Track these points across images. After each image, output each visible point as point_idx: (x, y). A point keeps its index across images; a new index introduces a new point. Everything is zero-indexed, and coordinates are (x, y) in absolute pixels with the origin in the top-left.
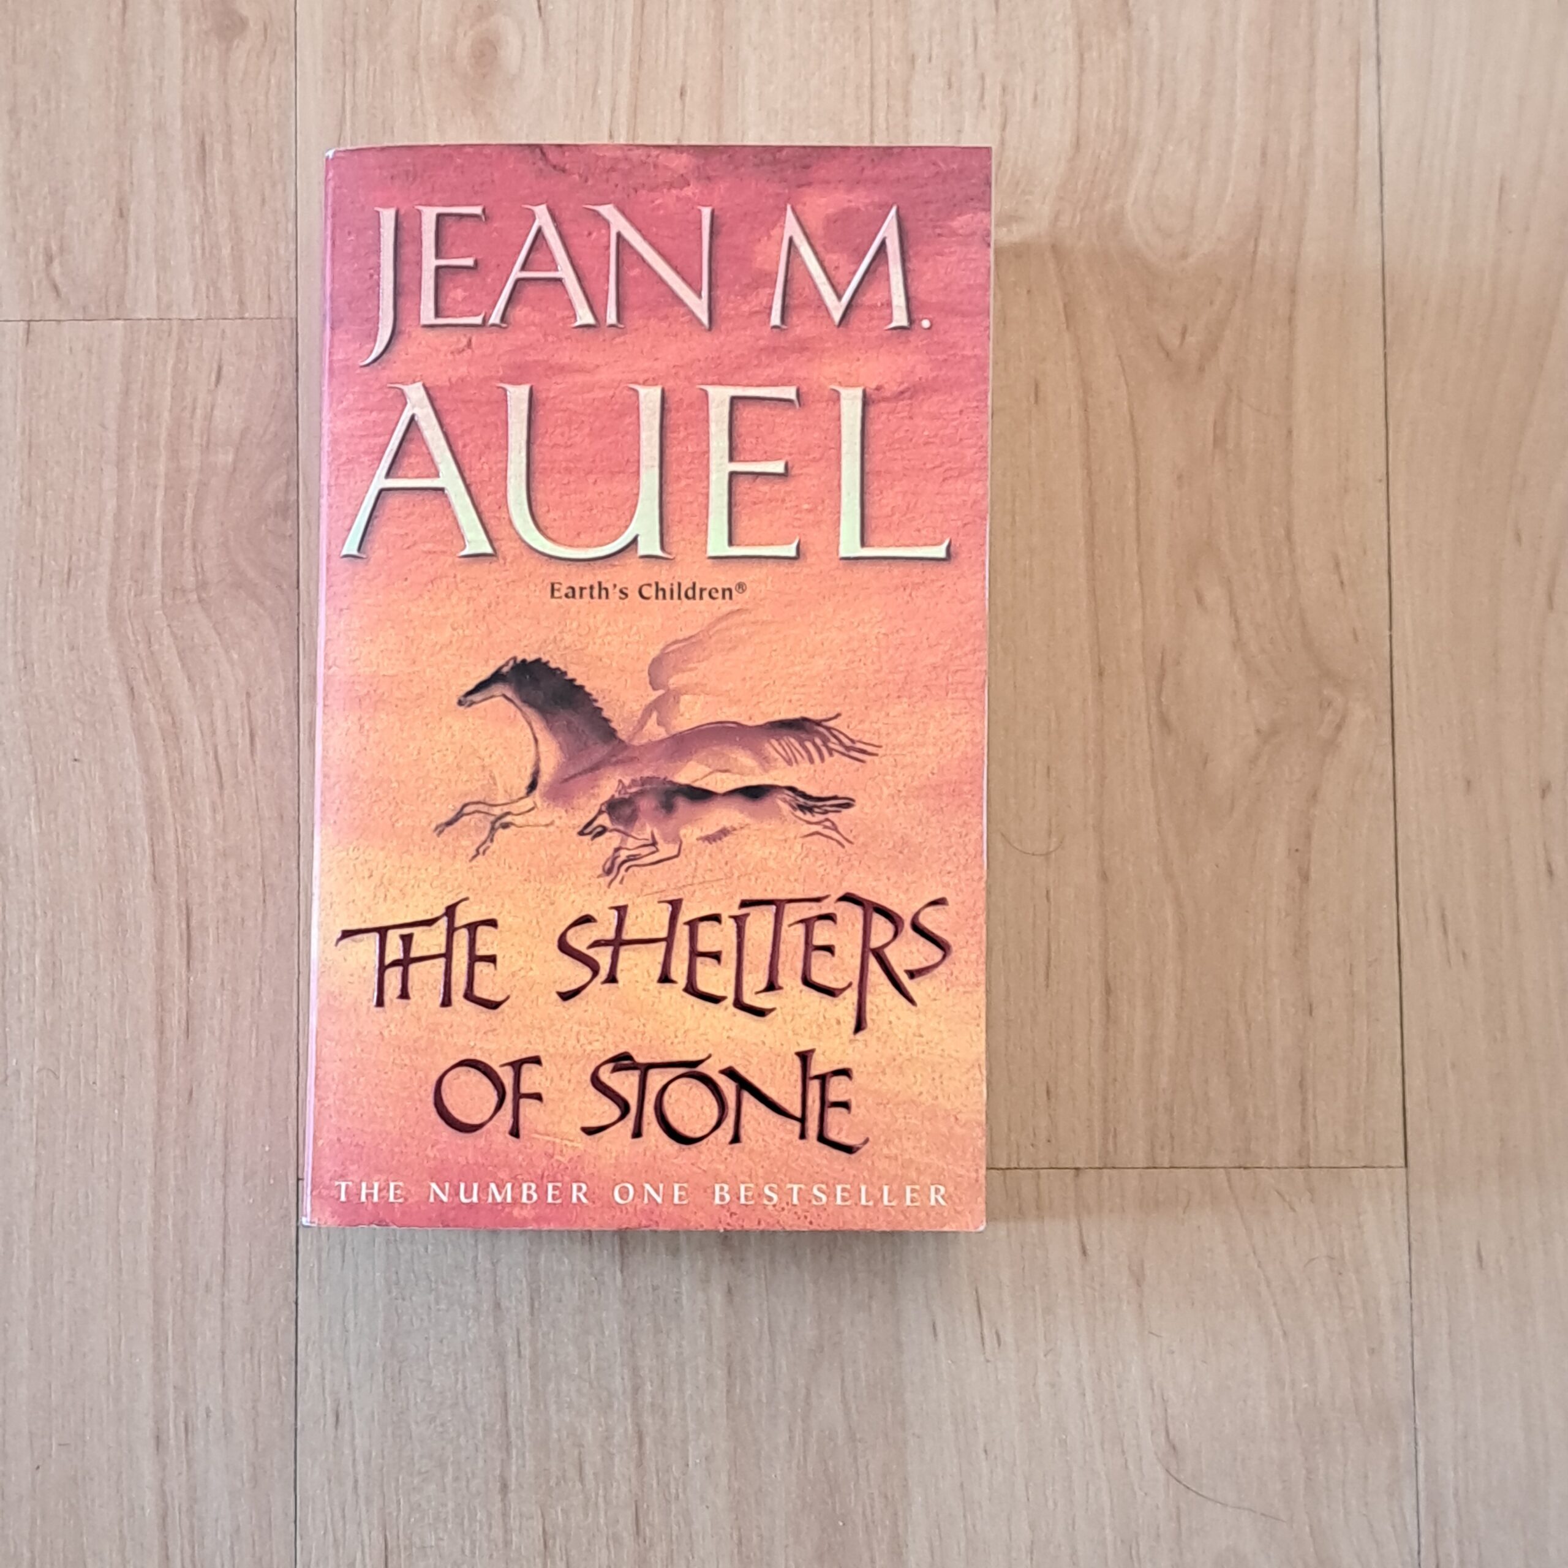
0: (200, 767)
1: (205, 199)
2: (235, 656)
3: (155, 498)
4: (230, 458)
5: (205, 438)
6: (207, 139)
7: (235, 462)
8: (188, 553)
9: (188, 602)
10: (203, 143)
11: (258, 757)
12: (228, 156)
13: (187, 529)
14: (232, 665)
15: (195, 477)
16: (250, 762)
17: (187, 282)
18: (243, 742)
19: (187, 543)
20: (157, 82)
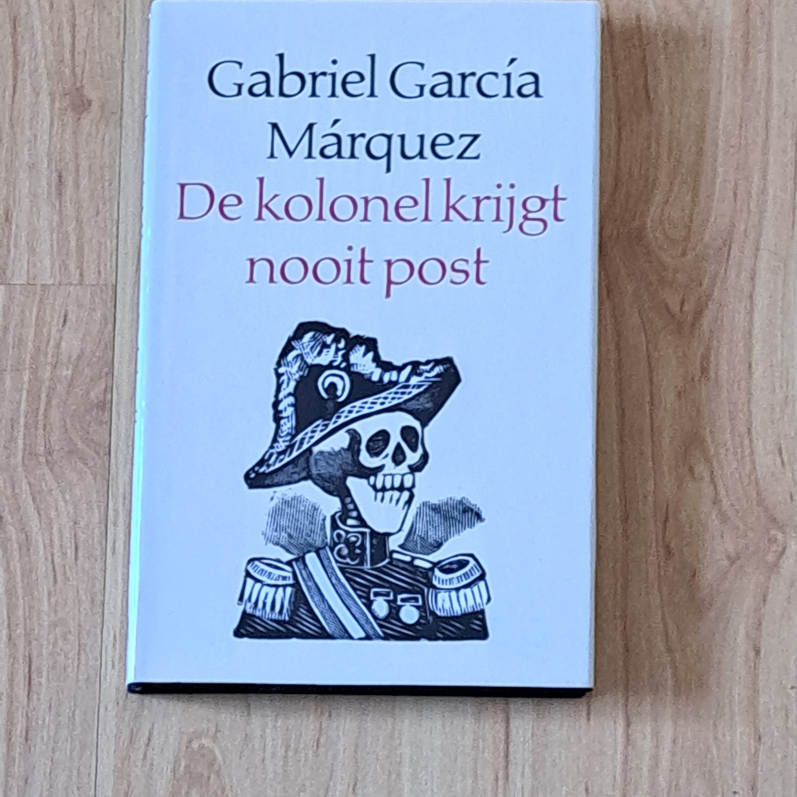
0: (42, 568)
1: (60, 211)
2: (68, 497)
3: (21, 395)
4: (70, 372)
5: (55, 359)
6: (64, 174)
7: (72, 374)
8: (41, 432)
9: (39, 463)
10: (60, 177)
11: (79, 562)
12: (77, 185)
13: (41, 417)
14: (66, 502)
15: (47, 383)
16: (75, 565)
17: (47, 263)
18: (70, 552)
19: (41, 426)
20: (33, 138)
